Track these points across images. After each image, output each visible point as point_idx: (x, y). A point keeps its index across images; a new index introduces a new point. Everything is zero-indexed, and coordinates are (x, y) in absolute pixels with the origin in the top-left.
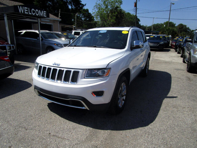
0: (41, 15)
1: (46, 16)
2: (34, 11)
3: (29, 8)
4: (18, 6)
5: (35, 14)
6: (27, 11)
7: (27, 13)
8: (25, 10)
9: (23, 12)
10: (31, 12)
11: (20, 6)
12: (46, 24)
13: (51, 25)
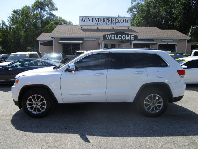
0: (128, 39)
1: (133, 39)
2: (121, 36)
3: (116, 35)
4: (107, 35)
5: (122, 39)
6: (114, 37)
7: (114, 39)
8: (112, 37)
9: (110, 39)
10: (117, 38)
11: (108, 35)
12: (168, 44)
13: (175, 45)
